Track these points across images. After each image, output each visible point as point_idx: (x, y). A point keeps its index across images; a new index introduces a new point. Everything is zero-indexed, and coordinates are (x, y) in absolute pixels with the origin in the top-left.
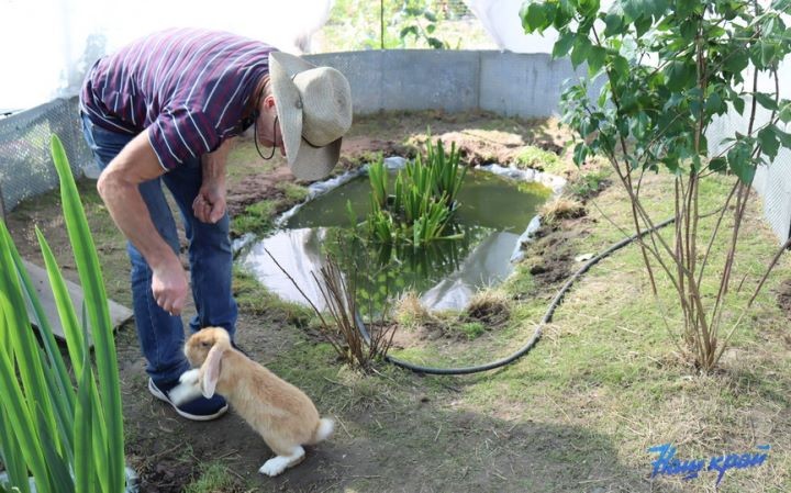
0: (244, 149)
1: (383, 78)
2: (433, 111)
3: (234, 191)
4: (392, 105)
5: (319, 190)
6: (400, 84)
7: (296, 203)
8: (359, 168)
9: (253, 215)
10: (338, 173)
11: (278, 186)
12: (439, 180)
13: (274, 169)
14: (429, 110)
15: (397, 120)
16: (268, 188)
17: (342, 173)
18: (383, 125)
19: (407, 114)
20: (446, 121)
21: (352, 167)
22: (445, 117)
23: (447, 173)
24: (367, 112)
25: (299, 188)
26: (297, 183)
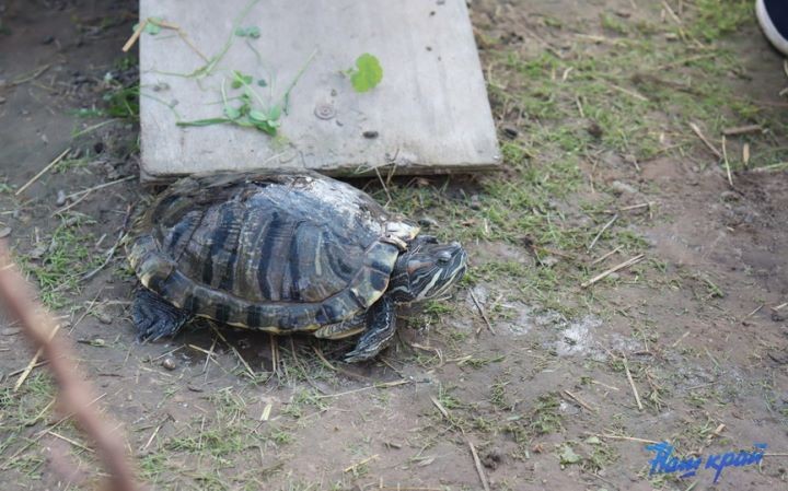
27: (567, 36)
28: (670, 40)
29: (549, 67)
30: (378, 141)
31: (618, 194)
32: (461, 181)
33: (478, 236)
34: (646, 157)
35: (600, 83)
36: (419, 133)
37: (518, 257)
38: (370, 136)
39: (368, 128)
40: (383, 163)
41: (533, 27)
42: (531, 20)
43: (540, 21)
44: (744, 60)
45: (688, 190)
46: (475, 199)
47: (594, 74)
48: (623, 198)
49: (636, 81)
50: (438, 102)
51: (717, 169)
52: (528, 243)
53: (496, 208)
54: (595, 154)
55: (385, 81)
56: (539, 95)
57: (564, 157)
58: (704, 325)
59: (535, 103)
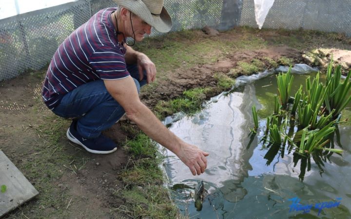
0: (204, 43)
1: (306, 7)
2: (337, 34)
3: (183, 76)
4: (309, 26)
5: (243, 81)
6: (317, 12)
7: (223, 90)
8: (276, 68)
9: (188, 97)
10: (259, 70)
11: (214, 76)
12: (331, 95)
13: (218, 61)
14: (334, 33)
15: (310, 37)
16: (207, 76)
17: (262, 71)
18: (299, 39)
19: (318, 34)
20: (344, 43)
21: (271, 68)
22: (345, 39)
23: (339, 92)
24: (291, 29)
25: (229, 79)
26: (229, 75)
27: (29, 156)
28: (49, 147)
29: (31, 164)
30: (14, 201)
31: (60, 187)
32: (34, 200)
33: (43, 209)
34: (60, 177)
35: (43, 164)
36: (21, 195)
37: (53, 210)
38: (11, 201)
39: (10, 200)
40: (18, 205)
41: (22, 156)
42: (20, 155)
43: (22, 154)
44: (64, 146)
45: (71, 180)
46: (38, 202)
47: (40, 162)
48: (62, 188)
49: (49, 161)
50: (20, 187)
51: (73, 173)
52: (53, 206)
53: (42, 202)
54: (51, 180)
55: (7, 188)
56: (33, 172)
57: (47, 184)
58: (89, 206)
59: (34, 174)
